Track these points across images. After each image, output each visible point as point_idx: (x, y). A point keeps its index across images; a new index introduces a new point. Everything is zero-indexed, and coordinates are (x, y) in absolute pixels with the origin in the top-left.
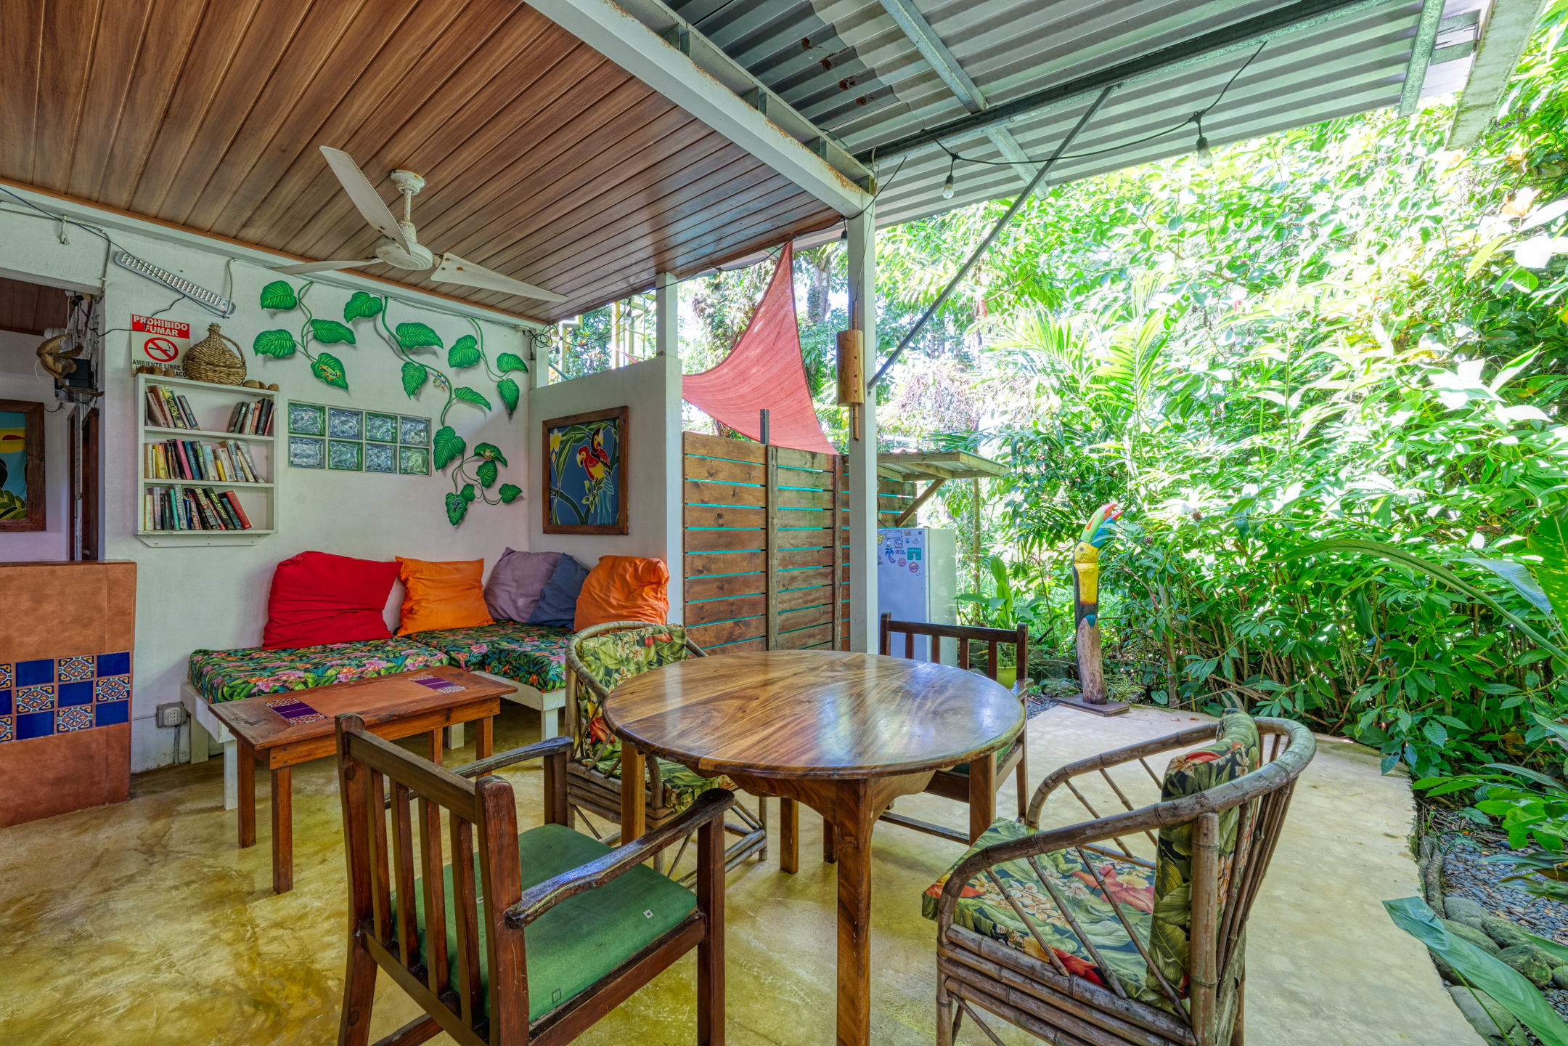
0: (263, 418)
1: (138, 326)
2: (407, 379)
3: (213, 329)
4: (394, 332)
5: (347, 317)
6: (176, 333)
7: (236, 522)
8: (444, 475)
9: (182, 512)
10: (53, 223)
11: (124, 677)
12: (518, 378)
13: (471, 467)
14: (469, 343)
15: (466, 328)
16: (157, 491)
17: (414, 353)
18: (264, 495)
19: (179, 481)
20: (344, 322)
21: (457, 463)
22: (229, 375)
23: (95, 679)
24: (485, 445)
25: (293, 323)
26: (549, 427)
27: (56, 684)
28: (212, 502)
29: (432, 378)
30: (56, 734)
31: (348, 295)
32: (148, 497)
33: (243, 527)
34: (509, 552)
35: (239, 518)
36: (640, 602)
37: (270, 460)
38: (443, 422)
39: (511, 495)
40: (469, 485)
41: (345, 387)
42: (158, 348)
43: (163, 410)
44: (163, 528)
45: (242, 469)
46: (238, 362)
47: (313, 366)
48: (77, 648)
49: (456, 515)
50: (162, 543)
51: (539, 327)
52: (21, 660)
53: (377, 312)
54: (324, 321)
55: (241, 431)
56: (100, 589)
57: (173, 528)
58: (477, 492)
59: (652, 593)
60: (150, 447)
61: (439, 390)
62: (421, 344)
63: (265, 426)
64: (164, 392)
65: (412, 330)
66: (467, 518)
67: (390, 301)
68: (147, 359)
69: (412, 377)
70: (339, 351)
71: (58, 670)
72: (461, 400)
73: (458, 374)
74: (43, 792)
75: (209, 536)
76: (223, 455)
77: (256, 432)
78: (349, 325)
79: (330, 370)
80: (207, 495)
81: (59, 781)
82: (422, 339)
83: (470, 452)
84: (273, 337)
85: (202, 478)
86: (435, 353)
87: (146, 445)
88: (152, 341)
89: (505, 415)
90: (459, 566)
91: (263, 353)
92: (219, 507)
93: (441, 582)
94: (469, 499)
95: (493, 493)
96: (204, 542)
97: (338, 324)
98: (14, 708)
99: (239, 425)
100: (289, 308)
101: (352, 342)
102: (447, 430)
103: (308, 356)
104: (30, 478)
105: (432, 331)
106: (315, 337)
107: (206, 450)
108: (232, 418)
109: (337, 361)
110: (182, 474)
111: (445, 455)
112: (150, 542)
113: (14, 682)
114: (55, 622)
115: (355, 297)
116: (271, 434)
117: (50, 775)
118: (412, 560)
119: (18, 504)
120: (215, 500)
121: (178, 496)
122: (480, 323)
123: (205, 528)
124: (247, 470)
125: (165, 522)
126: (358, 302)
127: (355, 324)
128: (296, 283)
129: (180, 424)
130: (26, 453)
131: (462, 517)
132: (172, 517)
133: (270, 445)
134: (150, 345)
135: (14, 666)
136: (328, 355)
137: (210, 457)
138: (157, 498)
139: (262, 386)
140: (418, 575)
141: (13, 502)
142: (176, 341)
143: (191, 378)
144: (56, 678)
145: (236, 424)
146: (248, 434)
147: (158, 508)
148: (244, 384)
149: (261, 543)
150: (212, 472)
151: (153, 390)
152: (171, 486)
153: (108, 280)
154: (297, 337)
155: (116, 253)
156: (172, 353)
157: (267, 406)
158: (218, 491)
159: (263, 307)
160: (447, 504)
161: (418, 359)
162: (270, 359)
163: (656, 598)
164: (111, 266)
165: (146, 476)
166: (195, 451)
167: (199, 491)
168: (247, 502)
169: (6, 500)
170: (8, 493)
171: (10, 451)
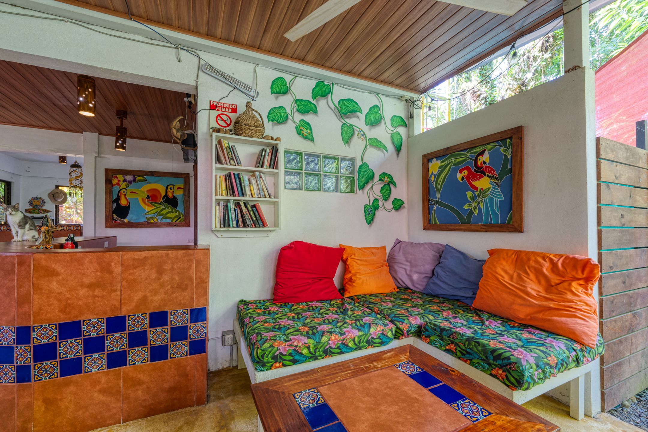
0: (273, 158)
1: (213, 107)
2: (344, 135)
3: (248, 105)
4: (337, 105)
5: (314, 98)
6: (230, 110)
7: (260, 222)
8: (363, 193)
9: (233, 216)
10: (174, 50)
11: (203, 323)
12: (402, 131)
13: (377, 187)
14: (376, 109)
15: (373, 100)
16: (222, 203)
17: (347, 118)
18: (273, 206)
19: (231, 198)
20: (311, 100)
21: (370, 185)
22: (256, 131)
23: (189, 324)
24: (384, 174)
25: (286, 102)
26: (428, 158)
27: (169, 327)
28: (248, 210)
29: (356, 133)
30: (169, 359)
31: (313, 83)
32: (217, 207)
33: (264, 226)
34: (398, 242)
35: (262, 220)
36: (569, 296)
37: (276, 185)
38: (362, 160)
39: (398, 205)
40: (376, 199)
41: (312, 140)
42: (222, 120)
43: (224, 155)
44: (224, 227)
45: (263, 190)
46: (260, 123)
47: (296, 128)
48: (180, 304)
49: (369, 218)
50: (225, 235)
51: (415, 96)
52: (152, 311)
53: (328, 93)
54: (302, 100)
55: (262, 167)
56: (191, 266)
57: (229, 226)
58: (380, 204)
59: (580, 289)
60: (218, 177)
61: (360, 140)
62: (351, 112)
63: (274, 164)
64: (225, 144)
65: (346, 103)
66: (375, 220)
67: (335, 86)
68: (218, 126)
69: (346, 132)
70: (309, 118)
71: (170, 318)
72: (372, 146)
73: (370, 130)
74: (163, 396)
75: (246, 231)
76: (253, 182)
77: (270, 167)
78: (314, 102)
79: (305, 130)
80: (246, 207)
81: (171, 390)
82: (351, 108)
83: (376, 179)
84: (277, 111)
85: (243, 196)
86: (358, 117)
87: (216, 176)
88: (219, 115)
89: (395, 155)
90: (373, 250)
91: (272, 121)
92: (252, 213)
93: (366, 261)
94: (376, 208)
95: (389, 205)
96: (244, 235)
97: (309, 101)
98: (149, 341)
99: (261, 163)
100: (285, 93)
101: (316, 112)
102: (364, 165)
103: (294, 122)
104: (185, 205)
105: (357, 103)
106: (297, 110)
107: (245, 178)
108: (257, 159)
109: (308, 124)
110: (233, 194)
111: (363, 181)
112: (219, 235)
113: (148, 325)
114: (169, 287)
115: (317, 85)
116: (277, 168)
117: (166, 386)
118: (349, 247)
119: (181, 216)
120: (250, 209)
121: (232, 206)
122: (382, 97)
123: (245, 226)
124: (265, 190)
125: (225, 223)
126: (319, 88)
127: (317, 102)
128: (288, 78)
129: (232, 163)
130: (184, 194)
131: (373, 219)
132: (229, 220)
133: (276, 175)
134: (219, 118)
135: (148, 314)
136: (304, 120)
137: (247, 183)
138: (222, 207)
139: (272, 139)
140: (353, 257)
141: (180, 215)
142: (231, 115)
143: (237, 135)
144: (169, 323)
145: (260, 163)
146: (266, 169)
147: (222, 214)
148: (263, 138)
149: (272, 235)
150: (248, 192)
151: (220, 142)
152: (228, 201)
153: (200, 81)
154: (288, 111)
155: (202, 65)
156: (228, 122)
157: (275, 150)
158: (251, 204)
159: (272, 93)
160: (365, 211)
161: (349, 121)
162: (276, 125)
163: (586, 294)
164: (201, 73)
165: (216, 195)
166: (240, 179)
167: (242, 204)
168: (265, 210)
169: (178, 214)
170: (178, 211)
171: (179, 194)
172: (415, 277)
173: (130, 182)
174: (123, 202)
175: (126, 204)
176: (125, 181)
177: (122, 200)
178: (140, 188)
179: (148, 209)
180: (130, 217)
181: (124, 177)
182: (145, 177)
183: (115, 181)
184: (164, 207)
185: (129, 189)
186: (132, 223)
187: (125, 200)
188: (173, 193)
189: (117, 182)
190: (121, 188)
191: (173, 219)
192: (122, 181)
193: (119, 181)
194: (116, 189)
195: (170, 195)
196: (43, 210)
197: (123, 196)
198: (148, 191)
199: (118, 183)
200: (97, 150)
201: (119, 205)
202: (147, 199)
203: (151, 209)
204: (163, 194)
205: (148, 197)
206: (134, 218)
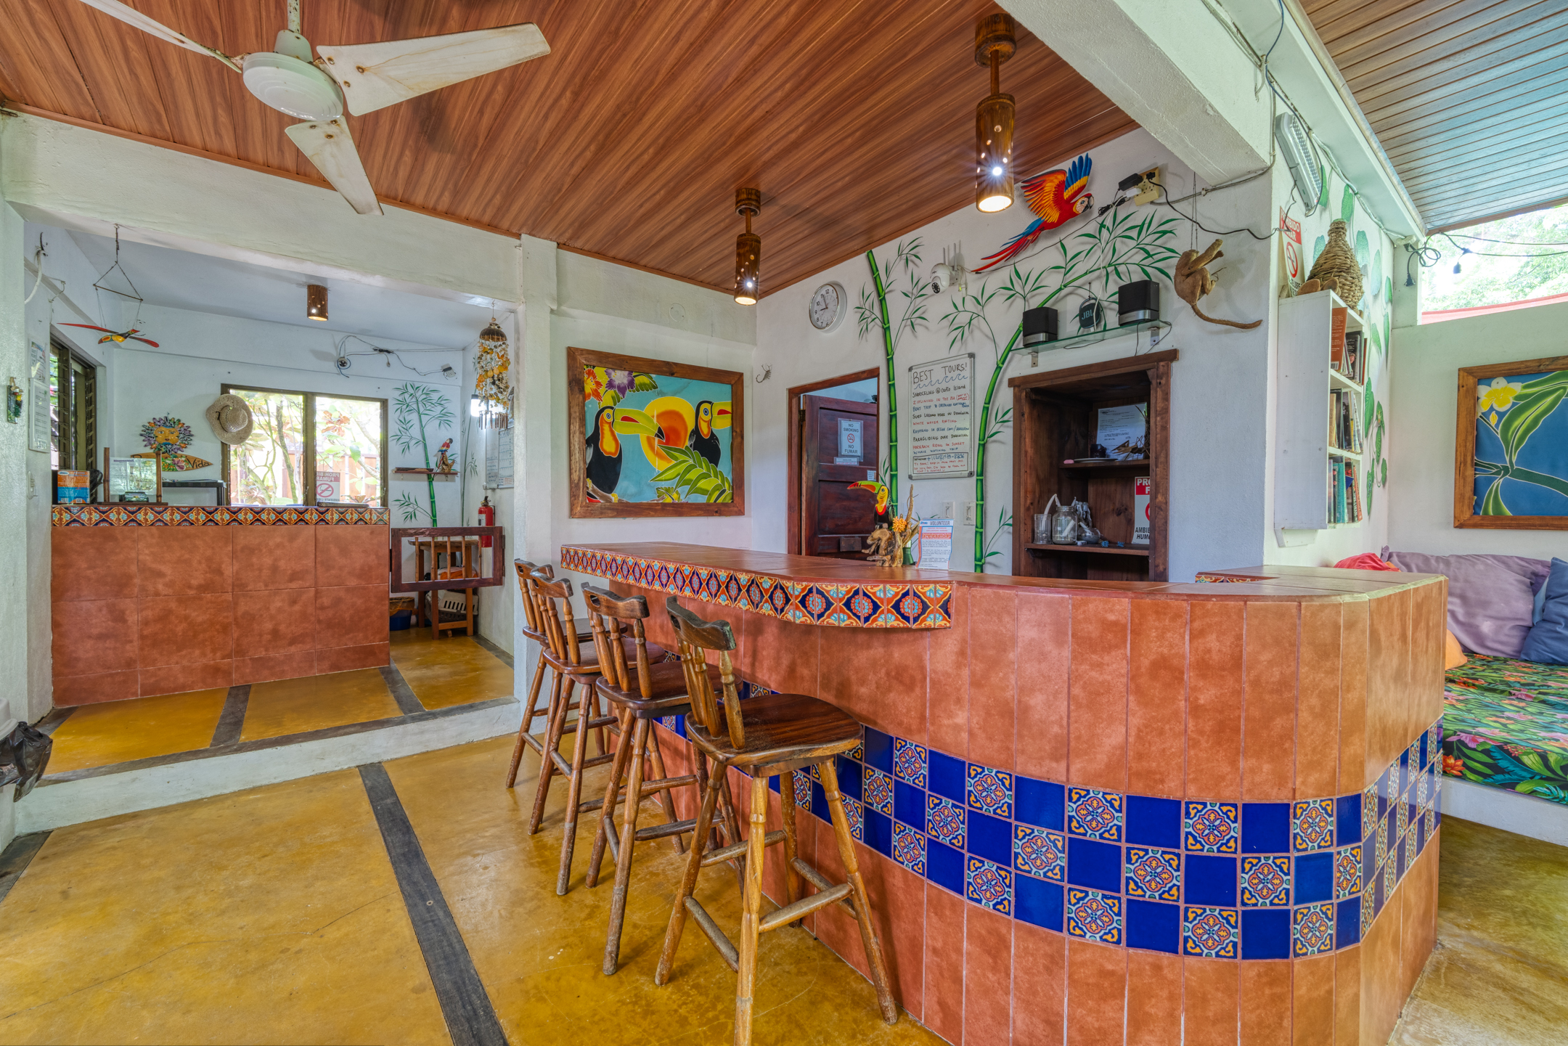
1: (1283, 225)
6: (1295, 236)
12: (1390, 311)
16: (1331, 465)
19: (1341, 451)
26: (1477, 376)
31: (1343, 188)
42: (1290, 257)
53: (1351, 215)
88: (1288, 247)
104: (734, 457)
115: (1345, 192)
119: (726, 485)
126: (1346, 199)
128: (1327, 170)
130: (732, 429)
134: (1287, 253)
138: (1331, 475)
141: (724, 483)
142: (1296, 247)
143: (1342, 299)
152: (1339, 460)
156: (1295, 265)
169: (720, 482)
170: (721, 473)
171: (722, 426)
172: (1486, 627)
173: (622, 390)
174: (608, 446)
175: (613, 450)
176: (610, 385)
177: (605, 440)
178: (642, 407)
179: (659, 465)
180: (625, 490)
181: (608, 374)
182: (653, 376)
183: (589, 386)
184: (691, 462)
185: (622, 410)
186: (627, 505)
187: (611, 438)
188: (709, 423)
189: (594, 387)
190: (603, 405)
191: (711, 495)
192: (604, 385)
193: (598, 384)
194: (592, 406)
195: (704, 429)
196: (188, 460)
197: (606, 427)
198: (660, 416)
199: (596, 391)
200: (554, 292)
201: (597, 453)
202: (657, 439)
203: (665, 465)
204: (691, 426)
205: (660, 433)
206: (632, 490)
